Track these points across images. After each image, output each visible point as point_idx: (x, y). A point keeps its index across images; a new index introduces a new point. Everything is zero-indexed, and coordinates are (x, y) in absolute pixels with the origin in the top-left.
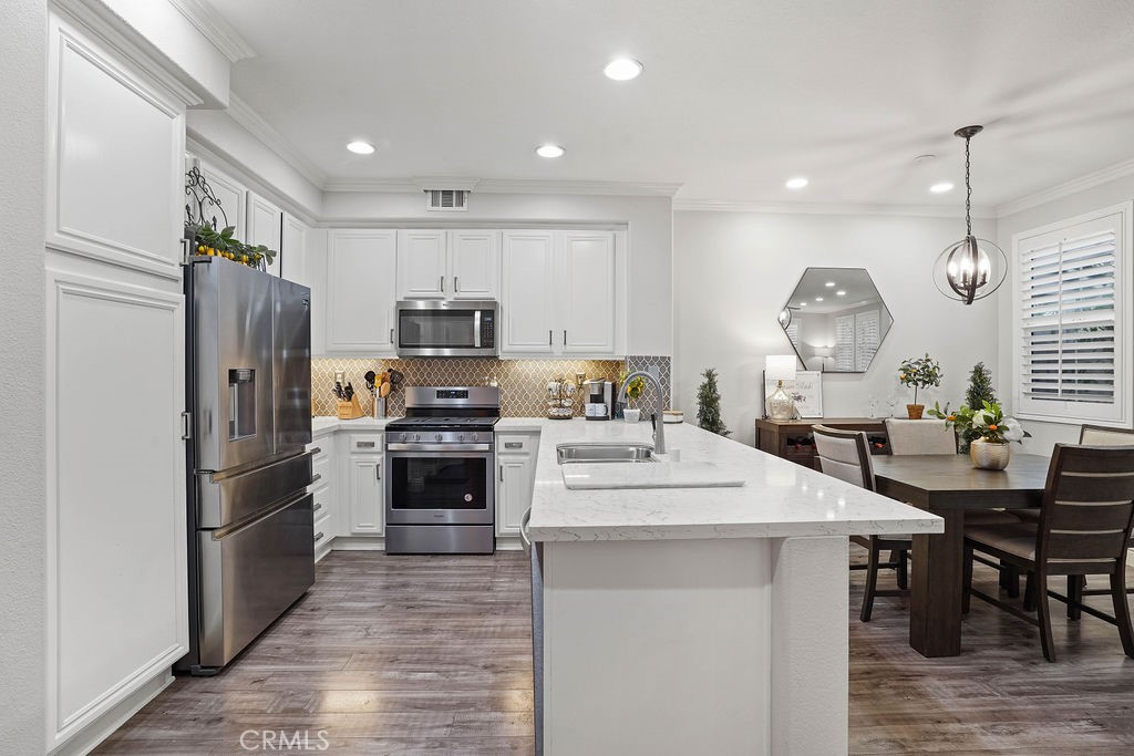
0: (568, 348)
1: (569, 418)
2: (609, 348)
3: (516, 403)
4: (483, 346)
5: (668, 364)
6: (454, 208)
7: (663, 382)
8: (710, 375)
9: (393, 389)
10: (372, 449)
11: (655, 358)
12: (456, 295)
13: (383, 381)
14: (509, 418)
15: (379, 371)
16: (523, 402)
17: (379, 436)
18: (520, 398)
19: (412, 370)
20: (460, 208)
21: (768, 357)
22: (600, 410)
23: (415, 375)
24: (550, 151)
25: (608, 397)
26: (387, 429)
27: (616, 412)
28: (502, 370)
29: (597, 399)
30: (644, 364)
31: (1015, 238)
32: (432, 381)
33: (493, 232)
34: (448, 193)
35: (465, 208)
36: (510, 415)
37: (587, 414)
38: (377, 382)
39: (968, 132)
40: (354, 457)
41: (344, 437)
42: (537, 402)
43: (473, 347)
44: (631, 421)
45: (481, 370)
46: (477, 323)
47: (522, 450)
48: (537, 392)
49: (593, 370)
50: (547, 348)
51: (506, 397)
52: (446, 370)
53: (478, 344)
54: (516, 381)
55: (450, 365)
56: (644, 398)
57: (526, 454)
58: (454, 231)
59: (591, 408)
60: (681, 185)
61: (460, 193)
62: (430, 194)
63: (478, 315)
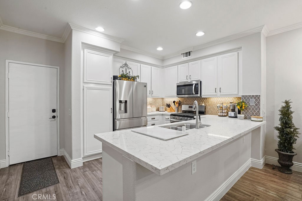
1: (225, 116)
3: (211, 110)
4: (196, 94)
5: (259, 98)
6: (188, 57)
7: (256, 105)
8: (287, 102)
10: (168, 120)
11: (253, 96)
13: (177, 103)
14: (209, 115)
20: (190, 56)
24: (200, 34)
26: (171, 115)
28: (207, 101)
29: (233, 110)
30: (248, 98)
33: (199, 61)
34: (186, 53)
36: (209, 114)
37: (229, 115)
40: (165, 121)
41: (164, 116)
43: (193, 94)
44: (240, 119)
49: (236, 100)
51: (208, 109)
53: (194, 93)
54: (211, 104)
56: (248, 111)
58: (190, 63)
61: (189, 52)
62: (183, 55)
63: (194, 85)
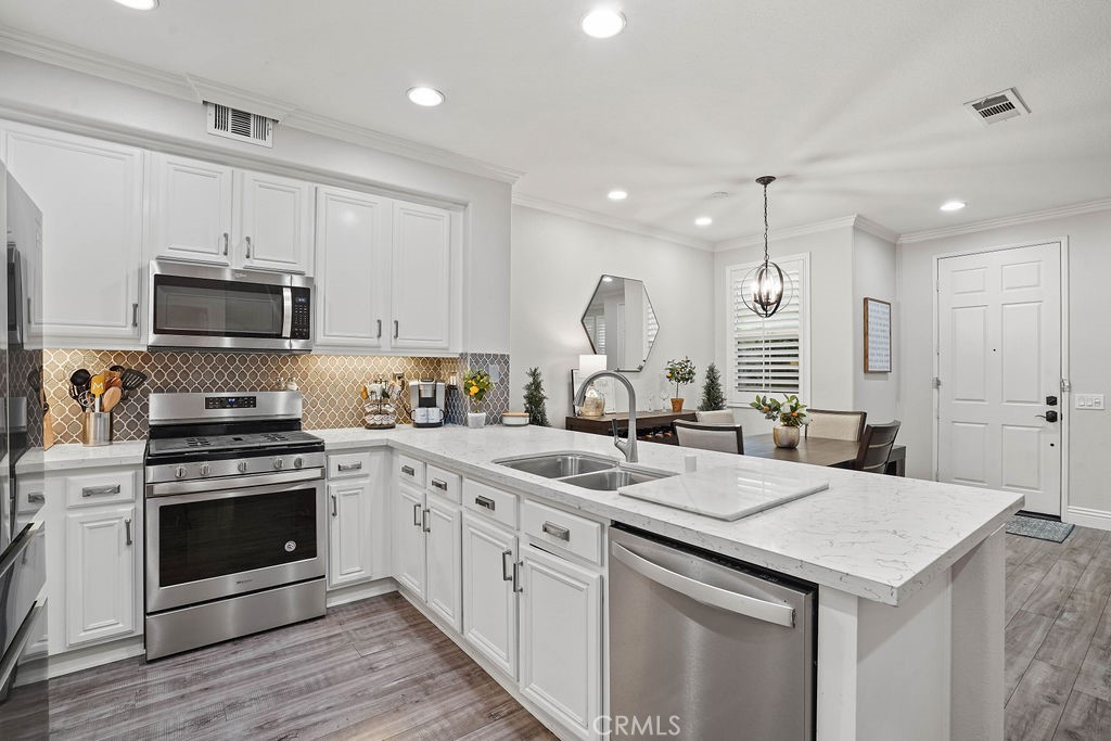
0: (400, 342)
1: (392, 427)
2: (444, 344)
3: (318, 411)
4: (294, 336)
5: (507, 363)
6: (251, 139)
7: (502, 381)
8: (534, 374)
9: (124, 399)
10: (115, 498)
11: (495, 356)
12: (247, 263)
13: (108, 386)
15: (98, 370)
16: (328, 410)
17: (130, 473)
18: (323, 404)
19: (153, 367)
20: (261, 142)
21: (582, 357)
22: (435, 414)
23: (159, 375)
24: (425, 96)
25: (441, 400)
26: (149, 461)
27: (450, 417)
28: (299, 369)
29: (427, 403)
30: (485, 362)
31: (728, 269)
32: (190, 384)
33: (303, 185)
34: (242, 115)
35: (269, 141)
37: (419, 420)
38: (96, 387)
39: (766, 181)
40: (79, 514)
42: (347, 409)
43: (281, 335)
44: (477, 426)
45: (269, 368)
46: (288, 304)
47: (361, 472)
48: (346, 396)
50: (374, 341)
52: (214, 368)
53: (287, 331)
54: (318, 383)
55: (221, 360)
57: (366, 476)
58: (247, 172)
59: (420, 414)
60: (524, 174)
61: (263, 120)
62: (212, 110)
63: (288, 293)
